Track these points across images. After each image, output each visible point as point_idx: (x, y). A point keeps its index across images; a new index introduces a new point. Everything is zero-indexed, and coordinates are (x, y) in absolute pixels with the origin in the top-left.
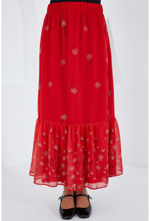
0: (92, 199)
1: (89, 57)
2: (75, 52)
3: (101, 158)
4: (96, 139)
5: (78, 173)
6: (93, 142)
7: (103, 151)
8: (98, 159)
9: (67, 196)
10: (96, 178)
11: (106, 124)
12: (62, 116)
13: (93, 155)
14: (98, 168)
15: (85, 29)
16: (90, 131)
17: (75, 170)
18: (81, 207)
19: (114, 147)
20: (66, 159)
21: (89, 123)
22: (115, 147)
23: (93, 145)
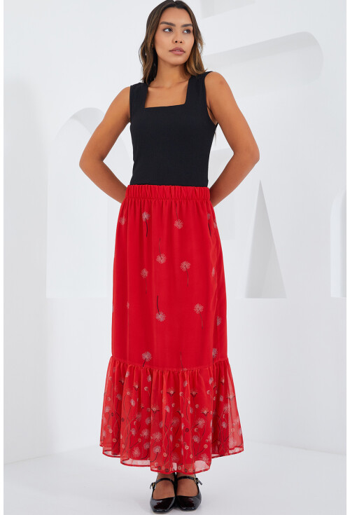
0: (201, 484)
1: (185, 265)
2: (161, 259)
3: (201, 423)
4: (194, 393)
6: (189, 398)
7: (205, 412)
8: (196, 426)
9: (161, 480)
11: (209, 369)
13: (189, 419)
14: (196, 439)
15: (178, 224)
16: (184, 380)
18: (185, 495)
19: (225, 408)
22: (227, 408)
23: (189, 402)
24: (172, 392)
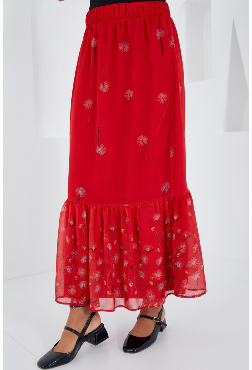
1: (130, 94)
2: (104, 87)
3: (144, 259)
4: (138, 229)
5: (105, 284)
6: (132, 235)
7: (148, 249)
8: (141, 261)
10: (138, 291)
11: (155, 205)
12: (77, 190)
13: (133, 256)
14: (142, 275)
15: (123, 47)
16: (126, 216)
17: (101, 277)
20: (88, 260)
21: (124, 203)
23: (132, 239)
24: (113, 229)
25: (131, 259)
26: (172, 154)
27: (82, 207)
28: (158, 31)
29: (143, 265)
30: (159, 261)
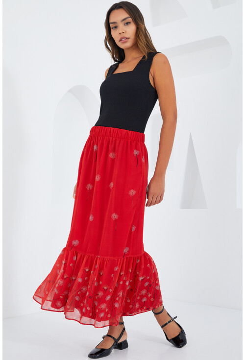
12: (73, 241)
25: (92, 292)
26: (133, 230)
27: (74, 253)
28: (135, 151)
29: (98, 298)
30: (108, 298)
